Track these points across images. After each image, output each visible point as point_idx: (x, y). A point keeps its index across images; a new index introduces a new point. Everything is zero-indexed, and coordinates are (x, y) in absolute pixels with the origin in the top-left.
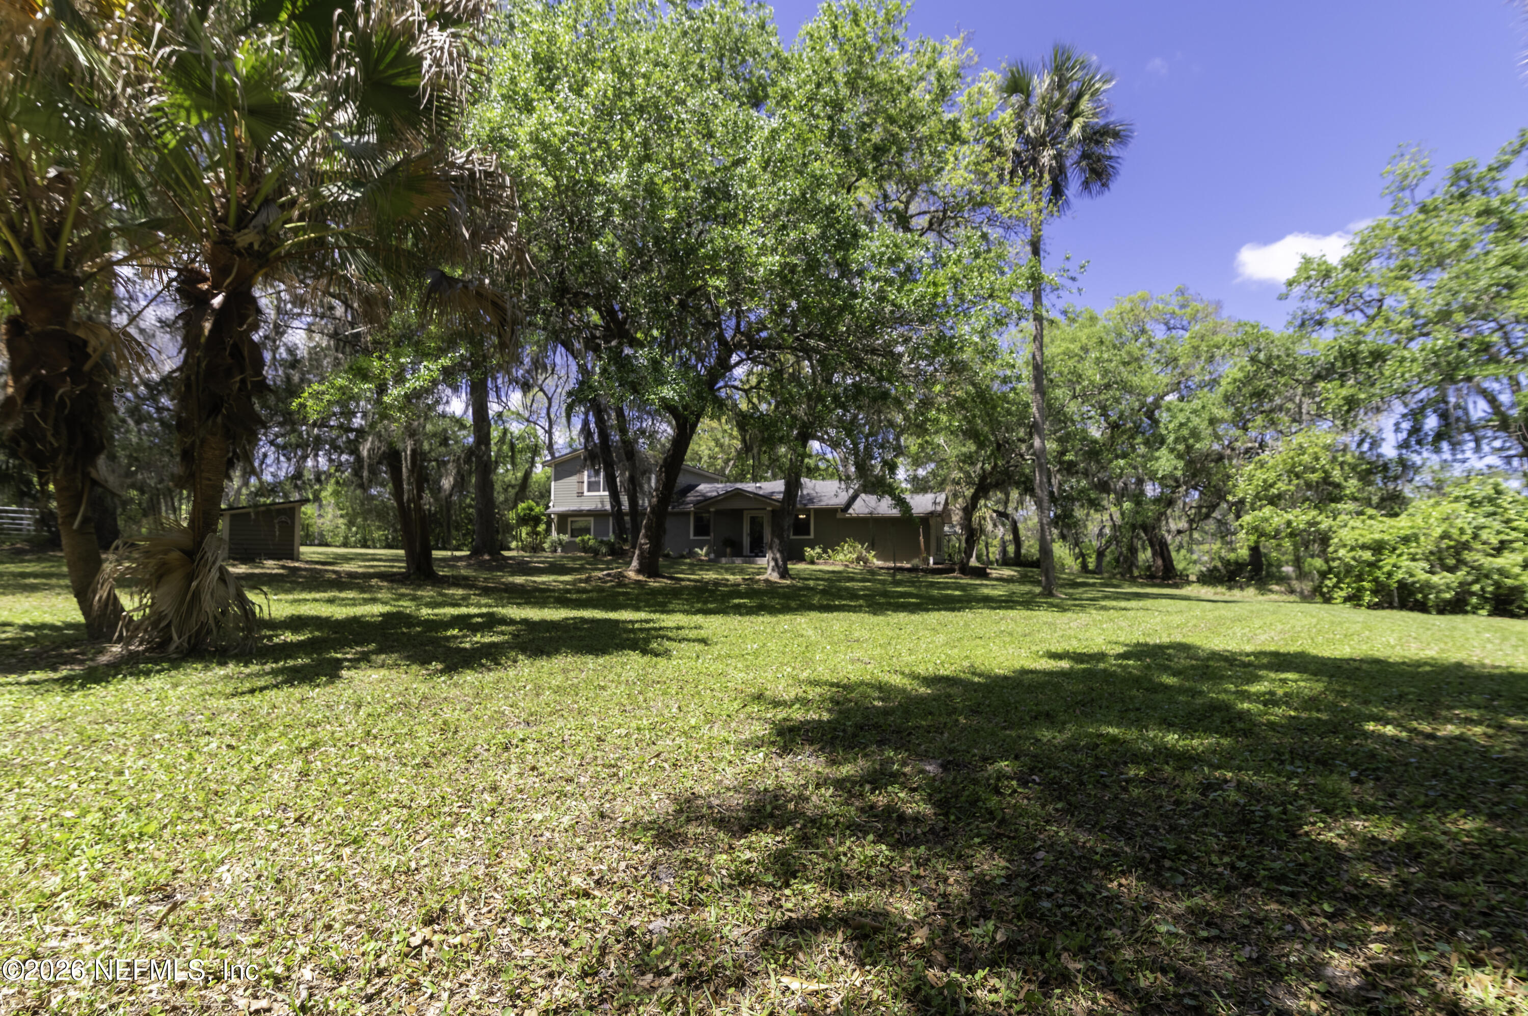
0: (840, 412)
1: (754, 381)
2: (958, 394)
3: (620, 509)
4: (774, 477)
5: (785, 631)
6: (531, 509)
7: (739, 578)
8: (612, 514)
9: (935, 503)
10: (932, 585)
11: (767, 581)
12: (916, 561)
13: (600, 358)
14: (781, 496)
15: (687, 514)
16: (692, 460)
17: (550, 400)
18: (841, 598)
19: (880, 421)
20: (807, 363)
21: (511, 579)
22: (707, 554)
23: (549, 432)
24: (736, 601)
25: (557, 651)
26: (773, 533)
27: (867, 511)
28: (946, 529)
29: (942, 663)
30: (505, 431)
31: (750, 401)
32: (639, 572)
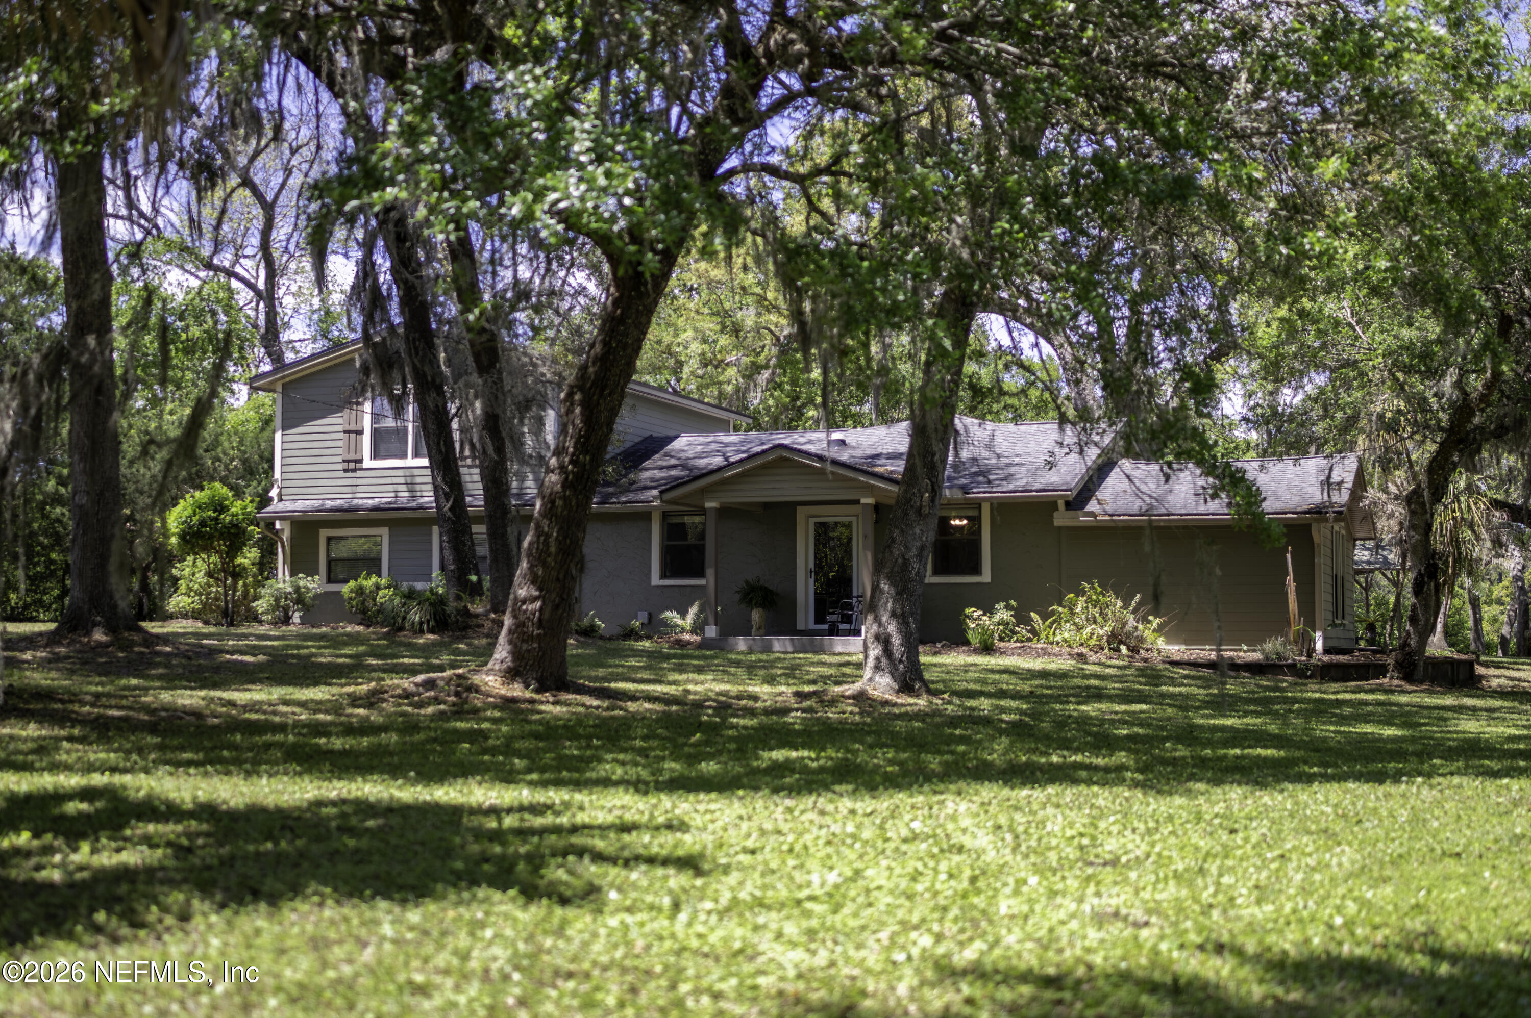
0: (1060, 233)
1: (823, 151)
2: (1392, 178)
3: (459, 506)
4: (884, 417)
5: (914, 837)
6: (220, 508)
7: (785, 690)
8: (439, 519)
9: (1327, 483)
10: (1320, 709)
11: (860, 697)
12: (1273, 645)
13: (402, 95)
14: (899, 466)
15: (645, 516)
16: (656, 369)
17: (269, 209)
18: (1065, 745)
19: (1172, 261)
20: (968, 100)
21: (166, 696)
22: (697, 628)
23: (268, 296)
24: (779, 755)
25: (296, 890)
26: (878, 568)
27: (1136, 505)
28: (1362, 555)
29: (1349, 925)
30: (149, 294)
31: (813, 207)
32: (512, 674)
